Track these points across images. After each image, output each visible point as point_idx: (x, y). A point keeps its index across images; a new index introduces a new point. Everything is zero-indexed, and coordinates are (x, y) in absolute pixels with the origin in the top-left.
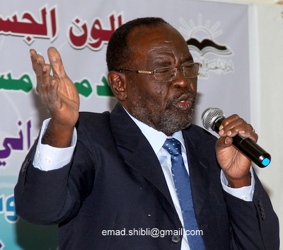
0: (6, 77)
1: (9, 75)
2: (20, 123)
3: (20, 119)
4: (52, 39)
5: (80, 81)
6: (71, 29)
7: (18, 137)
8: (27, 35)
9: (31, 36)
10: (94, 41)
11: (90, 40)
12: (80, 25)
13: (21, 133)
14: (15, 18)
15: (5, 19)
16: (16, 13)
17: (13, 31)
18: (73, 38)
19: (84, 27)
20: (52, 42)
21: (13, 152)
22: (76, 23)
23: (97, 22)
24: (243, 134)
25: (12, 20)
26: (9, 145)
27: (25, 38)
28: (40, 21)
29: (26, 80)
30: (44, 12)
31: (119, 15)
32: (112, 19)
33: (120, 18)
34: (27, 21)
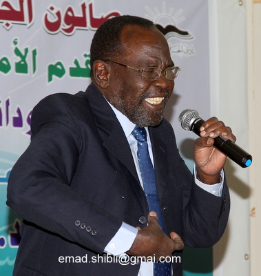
4: (29, 25)
5: (54, 64)
6: (46, 15)
8: (5, 22)
9: (9, 22)
10: (68, 27)
11: (63, 26)
12: (54, 12)
18: (47, 23)
19: (58, 14)
20: (29, 28)
22: (50, 10)
23: (70, 9)
24: (225, 135)
27: (4, 24)
28: (17, 9)
29: (4, 62)
30: (21, 1)
31: (89, 3)
32: (84, 6)
33: (91, 6)
34: (5, 8)
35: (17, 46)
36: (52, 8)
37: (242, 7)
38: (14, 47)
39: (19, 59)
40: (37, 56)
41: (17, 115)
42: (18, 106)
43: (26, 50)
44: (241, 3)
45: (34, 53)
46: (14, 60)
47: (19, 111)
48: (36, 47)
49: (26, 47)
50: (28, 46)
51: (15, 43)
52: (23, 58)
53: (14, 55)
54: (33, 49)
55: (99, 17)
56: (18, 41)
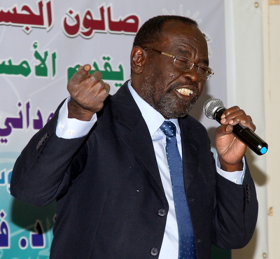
0: (7, 63)
1: (10, 61)
2: (20, 105)
3: (20, 101)
4: (48, 29)
5: (73, 67)
6: (65, 19)
7: (18, 117)
8: (25, 26)
9: (29, 26)
10: (86, 30)
11: (82, 29)
12: (73, 15)
13: (21, 114)
14: (15, 10)
15: (6, 11)
16: (15, 5)
17: (13, 22)
18: (66, 26)
19: (77, 18)
20: (48, 31)
21: (14, 130)
22: (69, 14)
23: (89, 13)
25: (12, 12)
26: (10, 124)
27: (24, 28)
28: (37, 13)
29: (25, 66)
30: (41, 5)
31: (108, 6)
32: (102, 10)
33: (109, 9)
34: (25, 12)
35: (37, 49)
36: (71, 12)
37: (258, 9)
38: (33, 50)
39: (39, 62)
40: (56, 60)
41: (37, 118)
42: (38, 108)
43: (46, 54)
44: (256, 5)
45: (54, 56)
46: (34, 63)
47: (39, 114)
48: (55, 51)
49: (45, 51)
50: (48, 50)
51: (35, 46)
52: (43, 61)
53: (34, 58)
54: (53, 52)
55: (117, 20)
56: (38, 45)
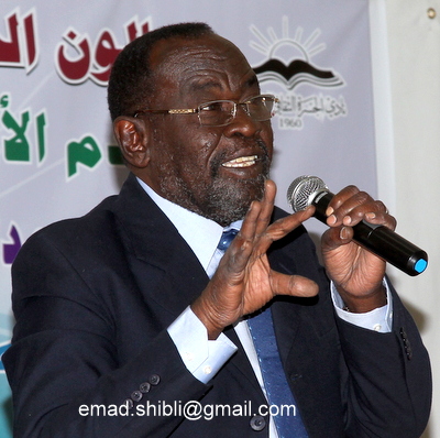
4: (29, 68)
5: (78, 140)
6: (61, 49)
11: (95, 67)
12: (77, 42)
18: (64, 63)
19: (84, 45)
20: (28, 74)
22: (69, 39)
23: (106, 36)
24: (372, 218)
32: (133, 30)
33: (146, 28)
35: (8, 109)
36: (72, 35)
37: (435, 22)
38: (2, 111)
39: (11, 134)
40: (46, 128)
41: (11, 241)
42: (12, 222)
43: (26, 117)
44: (431, 14)
45: (41, 121)
46: (2, 136)
48: (44, 111)
49: (24, 111)
50: (28, 109)
51: (4, 103)
52: (20, 131)
53: (3, 127)
54: (39, 114)
56: (9, 99)
